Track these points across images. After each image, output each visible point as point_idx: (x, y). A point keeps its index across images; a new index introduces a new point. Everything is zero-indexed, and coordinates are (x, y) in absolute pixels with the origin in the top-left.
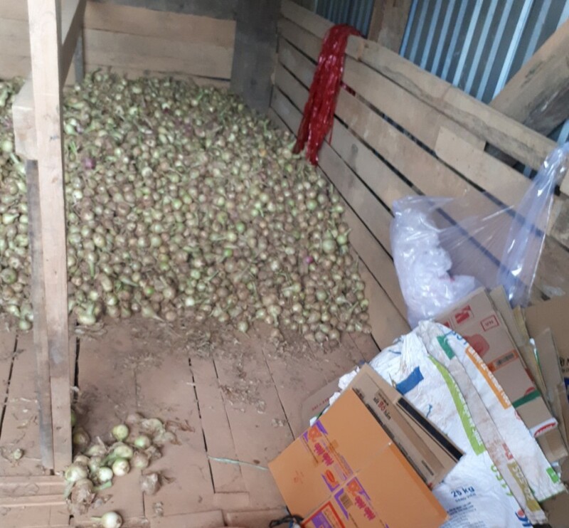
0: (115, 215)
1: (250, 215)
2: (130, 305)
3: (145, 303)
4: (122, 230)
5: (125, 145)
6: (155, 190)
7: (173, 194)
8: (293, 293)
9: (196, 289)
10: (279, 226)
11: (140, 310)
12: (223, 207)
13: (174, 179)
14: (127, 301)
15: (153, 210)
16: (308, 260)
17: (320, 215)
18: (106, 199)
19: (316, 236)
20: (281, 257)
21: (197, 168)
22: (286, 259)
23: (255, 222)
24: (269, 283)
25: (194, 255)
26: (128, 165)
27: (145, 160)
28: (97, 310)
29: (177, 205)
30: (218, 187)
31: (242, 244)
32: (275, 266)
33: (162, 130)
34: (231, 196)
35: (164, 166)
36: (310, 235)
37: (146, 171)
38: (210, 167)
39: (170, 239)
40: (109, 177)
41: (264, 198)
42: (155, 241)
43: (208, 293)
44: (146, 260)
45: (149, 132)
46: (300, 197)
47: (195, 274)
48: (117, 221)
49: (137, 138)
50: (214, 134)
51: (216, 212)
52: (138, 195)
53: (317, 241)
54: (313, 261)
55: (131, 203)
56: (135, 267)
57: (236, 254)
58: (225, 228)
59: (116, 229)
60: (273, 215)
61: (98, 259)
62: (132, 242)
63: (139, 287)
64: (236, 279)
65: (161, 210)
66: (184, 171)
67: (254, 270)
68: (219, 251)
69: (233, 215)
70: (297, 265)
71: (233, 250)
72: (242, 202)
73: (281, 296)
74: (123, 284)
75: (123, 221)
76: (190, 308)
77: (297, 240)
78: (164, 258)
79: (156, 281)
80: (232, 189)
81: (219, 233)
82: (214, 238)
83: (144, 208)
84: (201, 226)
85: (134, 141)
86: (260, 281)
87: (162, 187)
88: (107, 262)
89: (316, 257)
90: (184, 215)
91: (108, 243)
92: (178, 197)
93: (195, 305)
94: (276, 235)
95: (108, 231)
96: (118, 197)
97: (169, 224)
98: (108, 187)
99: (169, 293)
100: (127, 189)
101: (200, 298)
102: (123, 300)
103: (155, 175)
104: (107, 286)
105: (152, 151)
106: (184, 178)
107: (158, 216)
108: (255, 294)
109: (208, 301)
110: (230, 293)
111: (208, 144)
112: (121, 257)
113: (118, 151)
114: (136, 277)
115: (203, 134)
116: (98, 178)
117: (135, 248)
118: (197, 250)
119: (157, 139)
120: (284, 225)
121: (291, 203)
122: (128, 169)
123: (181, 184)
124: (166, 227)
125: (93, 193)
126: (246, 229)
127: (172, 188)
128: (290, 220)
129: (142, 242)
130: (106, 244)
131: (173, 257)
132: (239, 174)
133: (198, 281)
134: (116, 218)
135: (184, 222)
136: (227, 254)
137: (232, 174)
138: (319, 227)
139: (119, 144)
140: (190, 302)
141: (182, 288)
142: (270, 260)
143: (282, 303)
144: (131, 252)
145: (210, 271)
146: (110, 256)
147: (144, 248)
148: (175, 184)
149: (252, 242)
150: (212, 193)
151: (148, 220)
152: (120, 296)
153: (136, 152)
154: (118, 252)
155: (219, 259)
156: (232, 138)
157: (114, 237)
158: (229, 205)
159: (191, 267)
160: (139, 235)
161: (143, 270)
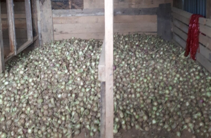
0: (124, 86)
1: (173, 83)
2: (131, 123)
3: (136, 122)
4: (126, 92)
5: (125, 60)
6: (137, 75)
7: (143, 76)
8: (198, 117)
9: (155, 115)
10: (186, 87)
11: (134, 125)
12: (162, 80)
13: (143, 71)
14: (129, 122)
15: (137, 83)
16: (201, 101)
17: (202, 81)
18: (120, 81)
19: (203, 90)
20: (190, 100)
21: (151, 66)
22: (192, 101)
23: (176, 85)
24: (186, 112)
25: (154, 100)
26: (127, 67)
27: (132, 65)
28: (118, 127)
29: (145, 81)
30: (159, 73)
31: (172, 95)
32: (187, 104)
33: (137, 53)
34: (165, 75)
35: (139, 66)
36: (200, 90)
37: (133, 69)
38: (156, 66)
39: (143, 94)
40: (121, 72)
41: (178, 76)
42: (138, 95)
43: (161, 117)
44: (135, 103)
45: (133, 54)
46: (192, 74)
47: (155, 109)
48: (124, 88)
49: (129, 57)
50: (155, 53)
51: (160, 82)
52: (131, 78)
53: (203, 92)
54: (203, 102)
55: (129, 81)
56: (131, 106)
57: (170, 99)
58: (164, 88)
59: (124, 91)
60: (183, 82)
61: (118, 103)
62: (130, 96)
63: (133, 115)
64: (172, 110)
65: (140, 83)
66: (147, 68)
67: (179, 106)
68: (163, 98)
69: (167, 83)
70: (197, 103)
71: (169, 97)
72: (170, 78)
73: (193, 118)
74: (127, 114)
75: (126, 88)
76: (155, 124)
77: (195, 92)
78: (142, 102)
79: (140, 113)
80: (165, 73)
81: (162, 90)
82: (160, 92)
83: (133, 82)
84: (155, 88)
85: (128, 58)
86: (182, 111)
87: (139, 74)
88: (121, 105)
89: (205, 99)
90: (148, 84)
91: (121, 97)
92: (145, 78)
93: (156, 123)
94: (185, 91)
95: (121, 92)
96: (124, 79)
97: (143, 88)
98: (121, 76)
99: (145, 118)
100: (127, 76)
101: (158, 120)
102: (128, 122)
103: (136, 70)
104: (121, 116)
105: (134, 61)
106: (147, 70)
107: (138, 85)
108: (181, 117)
109: (161, 121)
110: (170, 117)
111: (154, 56)
112: (126, 103)
113: (123, 62)
114: (132, 111)
115: (151, 53)
116: (117, 73)
117: (131, 99)
118: (154, 98)
119: (136, 56)
120: (188, 86)
121: (189, 77)
122: (127, 69)
123: (146, 72)
124: (142, 89)
125: (116, 78)
126: (173, 89)
127: (143, 74)
128: (190, 84)
129: (133, 96)
130: (120, 98)
131: (146, 101)
132: (167, 67)
133: (156, 111)
134: (124, 87)
135: (148, 87)
136: (166, 99)
137: (164, 67)
138: (203, 86)
139: (123, 60)
140: (154, 122)
141: (150, 115)
142: (185, 101)
143: (194, 122)
144: (129, 100)
145: (160, 107)
146: (122, 102)
147: (134, 98)
148: (144, 72)
149: (176, 94)
150: (158, 75)
151: (135, 87)
152: (126, 119)
153: (129, 62)
154: (125, 100)
155: (163, 101)
156: (162, 53)
157: (123, 94)
158: (165, 79)
159: (153, 106)
160: (132, 93)
161: (134, 107)
